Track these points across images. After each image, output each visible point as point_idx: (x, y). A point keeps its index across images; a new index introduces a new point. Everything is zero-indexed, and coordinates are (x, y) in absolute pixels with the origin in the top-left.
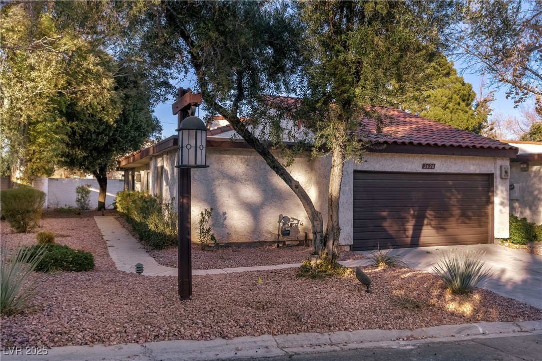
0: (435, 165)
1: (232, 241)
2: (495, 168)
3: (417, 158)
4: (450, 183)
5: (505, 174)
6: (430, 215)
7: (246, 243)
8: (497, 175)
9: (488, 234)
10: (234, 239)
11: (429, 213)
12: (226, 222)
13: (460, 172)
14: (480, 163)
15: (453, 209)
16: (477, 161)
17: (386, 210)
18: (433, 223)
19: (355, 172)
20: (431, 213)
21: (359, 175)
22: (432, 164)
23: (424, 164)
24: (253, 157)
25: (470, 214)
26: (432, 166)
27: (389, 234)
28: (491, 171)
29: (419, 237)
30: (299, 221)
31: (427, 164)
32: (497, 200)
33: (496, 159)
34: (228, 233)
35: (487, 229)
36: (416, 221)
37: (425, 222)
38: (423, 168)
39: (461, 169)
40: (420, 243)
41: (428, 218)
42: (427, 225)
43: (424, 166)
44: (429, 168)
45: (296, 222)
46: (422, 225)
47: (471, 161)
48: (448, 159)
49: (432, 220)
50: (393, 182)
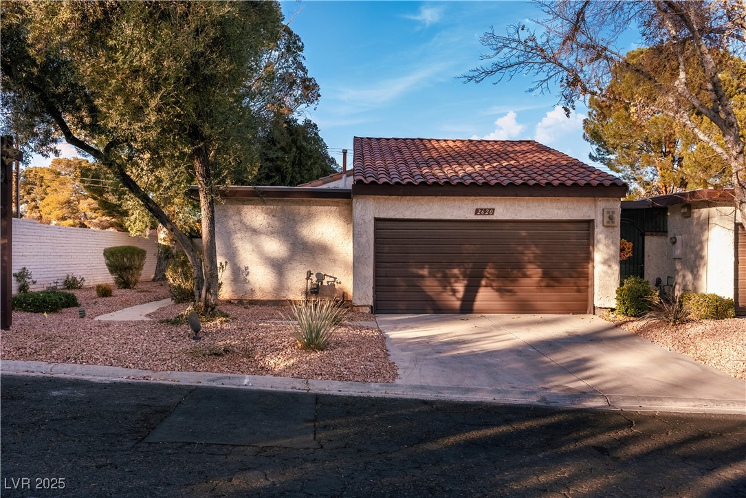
0: (494, 210)
1: (256, 298)
2: (596, 213)
3: (466, 202)
4: (524, 233)
5: (608, 220)
6: (489, 274)
7: (273, 301)
8: (598, 222)
9: (587, 301)
10: (258, 296)
11: (490, 271)
12: (249, 278)
13: (535, 218)
14: (569, 207)
15: (529, 267)
16: (565, 204)
17: (426, 267)
18: (494, 284)
19: (377, 220)
20: (492, 271)
21: (381, 224)
22: (490, 209)
23: (477, 209)
24: (280, 207)
25: (556, 273)
26: (491, 211)
27: (428, 295)
28: (589, 217)
29: (474, 301)
30: (335, 278)
31: (482, 210)
32: (599, 256)
33: (596, 201)
34: (252, 290)
35: (587, 295)
36: (468, 281)
37: (483, 282)
38: (476, 214)
39: (538, 215)
40: (475, 308)
41: (486, 277)
42: (486, 286)
43: (477, 212)
44: (485, 214)
45: (333, 279)
46: (479, 286)
47: (554, 204)
48: (516, 203)
49: (493, 280)
50: (435, 233)
